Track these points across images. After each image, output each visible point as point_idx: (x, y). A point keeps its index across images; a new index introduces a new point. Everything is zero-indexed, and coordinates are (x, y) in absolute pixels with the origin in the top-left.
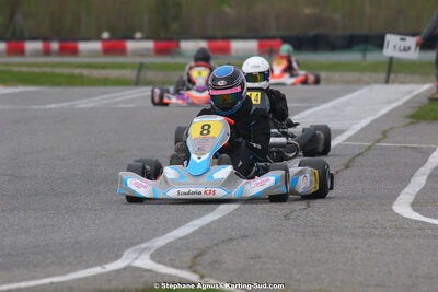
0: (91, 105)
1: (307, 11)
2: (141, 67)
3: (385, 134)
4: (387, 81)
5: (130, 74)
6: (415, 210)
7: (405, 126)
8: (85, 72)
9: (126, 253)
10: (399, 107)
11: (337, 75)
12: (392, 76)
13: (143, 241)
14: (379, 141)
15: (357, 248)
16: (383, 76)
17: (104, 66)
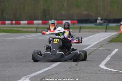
0: (21, 38)
1: (85, 12)
2: (37, 28)
3: (101, 46)
4: (106, 32)
5: (34, 30)
6: (106, 66)
7: (107, 44)
8: (22, 29)
9: (22, 78)
10: (107, 39)
11: (92, 30)
12: (107, 30)
13: (28, 75)
14: (99, 48)
15: (87, 77)
16: (105, 30)
17: (27, 28)
